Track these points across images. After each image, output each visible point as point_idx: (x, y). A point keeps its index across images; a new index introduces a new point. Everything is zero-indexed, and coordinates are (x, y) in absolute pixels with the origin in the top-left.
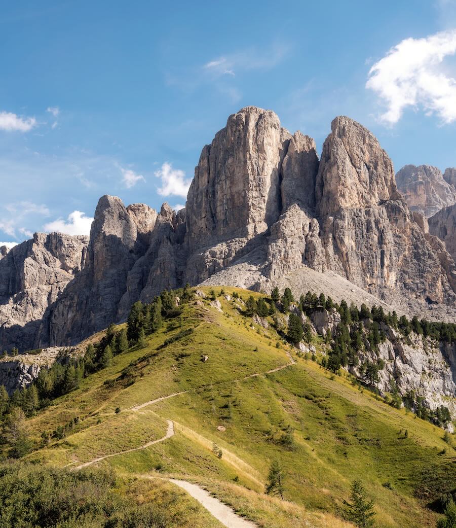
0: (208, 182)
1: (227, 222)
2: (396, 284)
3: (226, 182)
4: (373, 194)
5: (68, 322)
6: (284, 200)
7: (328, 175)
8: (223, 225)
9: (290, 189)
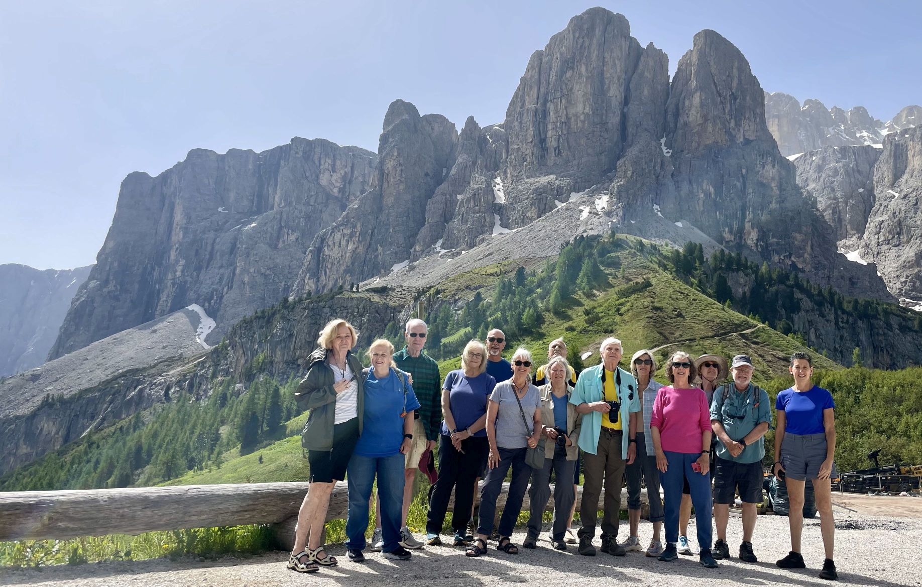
0: (538, 98)
1: (559, 150)
3: (561, 101)
5: (348, 255)
6: (630, 130)
7: (687, 103)
8: (555, 154)
9: (638, 116)
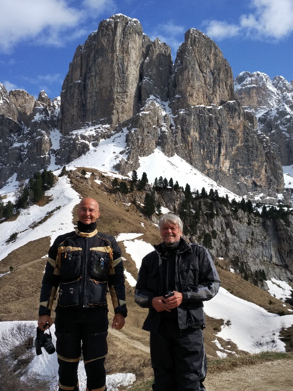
0: (81, 76)
1: (95, 111)
2: (229, 170)
4: (215, 96)
6: (143, 96)
7: (180, 77)
9: (149, 87)
